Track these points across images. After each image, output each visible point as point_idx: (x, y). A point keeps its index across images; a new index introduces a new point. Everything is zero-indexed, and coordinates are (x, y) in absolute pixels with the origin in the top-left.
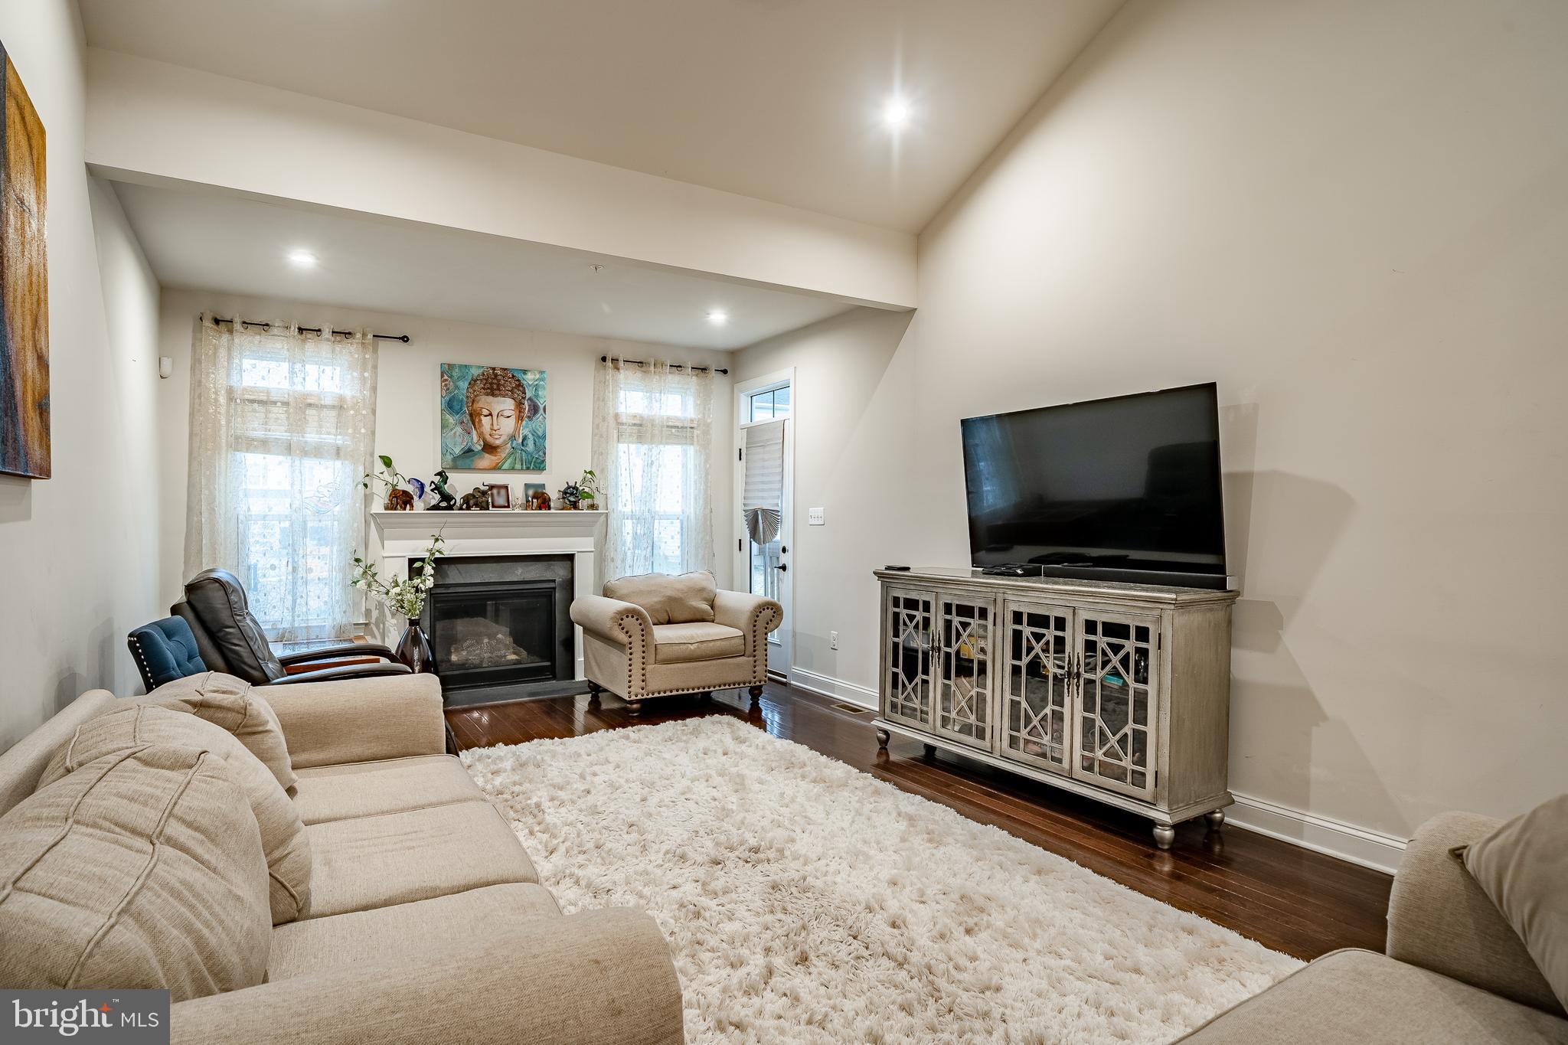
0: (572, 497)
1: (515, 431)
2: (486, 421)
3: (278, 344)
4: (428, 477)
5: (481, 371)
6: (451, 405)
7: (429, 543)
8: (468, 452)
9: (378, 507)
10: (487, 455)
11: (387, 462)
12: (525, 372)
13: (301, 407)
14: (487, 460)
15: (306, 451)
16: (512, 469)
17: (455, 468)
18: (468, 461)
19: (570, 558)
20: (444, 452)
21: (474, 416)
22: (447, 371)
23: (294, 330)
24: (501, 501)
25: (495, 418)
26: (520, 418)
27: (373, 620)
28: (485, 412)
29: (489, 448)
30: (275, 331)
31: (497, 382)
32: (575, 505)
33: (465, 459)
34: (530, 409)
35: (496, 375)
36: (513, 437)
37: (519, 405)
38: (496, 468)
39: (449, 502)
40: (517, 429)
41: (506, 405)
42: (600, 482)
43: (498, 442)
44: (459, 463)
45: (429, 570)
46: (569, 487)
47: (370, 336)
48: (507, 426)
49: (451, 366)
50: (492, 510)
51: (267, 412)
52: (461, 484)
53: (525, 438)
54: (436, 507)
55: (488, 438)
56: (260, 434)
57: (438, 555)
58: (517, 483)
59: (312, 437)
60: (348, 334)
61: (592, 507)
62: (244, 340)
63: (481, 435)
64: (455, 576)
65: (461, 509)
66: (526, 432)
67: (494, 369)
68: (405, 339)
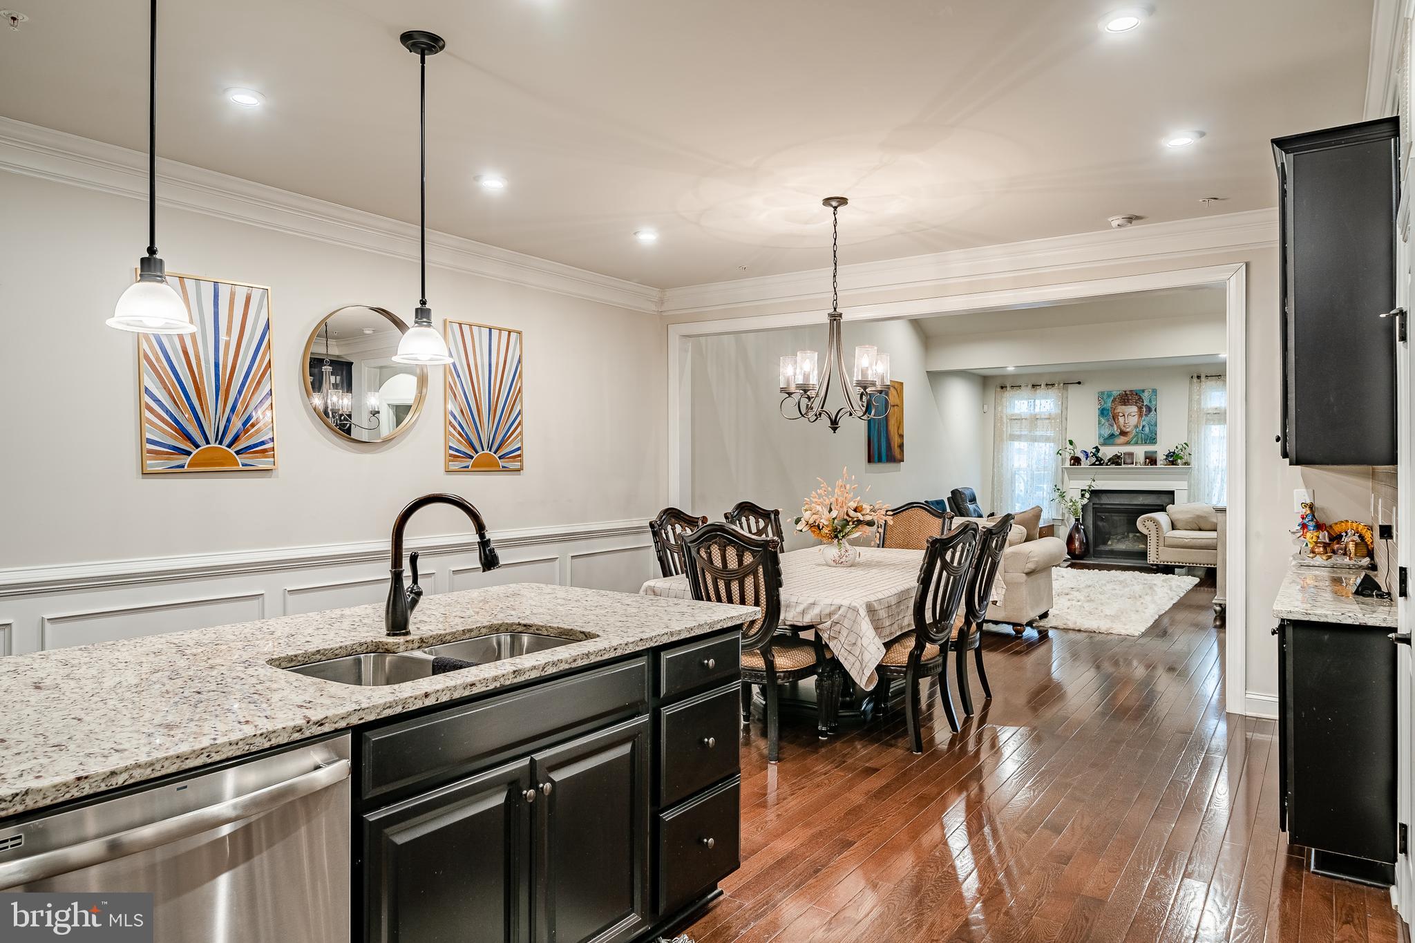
0: (1172, 458)
1: (1138, 423)
2: (1121, 420)
3: (1026, 392)
4: (1090, 450)
5: (1119, 393)
6: (1103, 412)
7: (1089, 482)
8: (1112, 436)
9: (1067, 464)
10: (1122, 437)
11: (1071, 442)
12: (1143, 391)
13: (1034, 419)
14: (1123, 439)
15: (1035, 439)
16: (1136, 443)
17: (1104, 444)
18: (1111, 440)
19: (1172, 493)
20: (1100, 436)
21: (1115, 417)
22: (1101, 396)
23: (1030, 386)
24: (1129, 461)
25: (1126, 416)
26: (1140, 416)
27: (1066, 518)
28: (1121, 414)
29: (1123, 433)
30: (1022, 388)
31: (1126, 398)
32: (1173, 463)
33: (1109, 440)
34: (1147, 410)
35: (1127, 394)
36: (1136, 427)
37: (1140, 408)
38: (1128, 443)
39: (1100, 461)
40: (1139, 422)
41: (1133, 409)
42: (1193, 449)
43: (1128, 430)
44: (1107, 441)
45: (1087, 495)
46: (1170, 453)
47: (1062, 385)
48: (1133, 420)
49: (1103, 393)
50: (1123, 466)
51: (1021, 423)
52: (1108, 452)
53: (1143, 427)
54: (1094, 464)
55: (1123, 428)
56: (1018, 433)
57: (1093, 488)
58: (1140, 451)
59: (1038, 433)
60: (1053, 385)
61: (1186, 463)
62: (1009, 394)
63: (1119, 427)
64: (1105, 500)
65: (1107, 465)
66: (1144, 423)
67: (1125, 392)
68: (1079, 383)
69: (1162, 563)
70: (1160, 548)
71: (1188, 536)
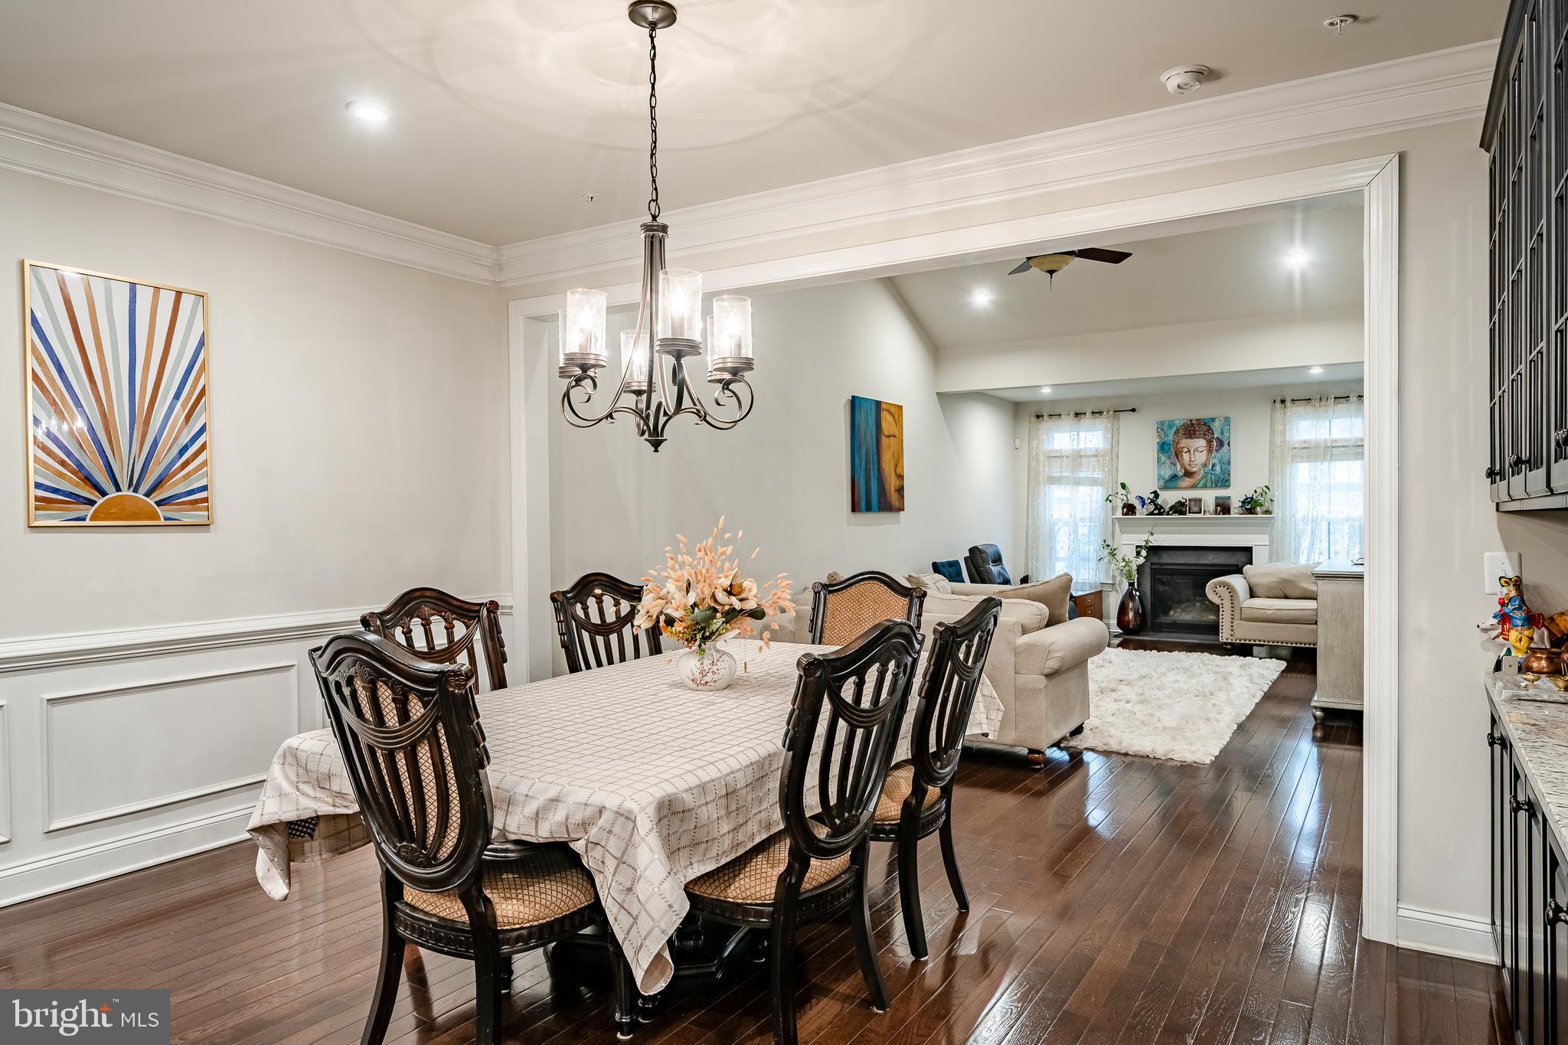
0: (1250, 506)
1: (1207, 460)
2: (1186, 457)
3: (1067, 422)
4: (1147, 495)
5: (1182, 422)
6: (1163, 447)
7: (1146, 537)
8: (1174, 477)
9: (1119, 514)
10: (1187, 479)
11: (1123, 486)
12: (1213, 420)
13: (1078, 457)
14: (1187, 481)
15: (1078, 482)
16: (1205, 487)
17: (1165, 488)
18: (1173, 483)
19: (1249, 550)
20: (1160, 477)
21: (1178, 454)
22: (1161, 427)
23: (1072, 414)
24: (1196, 509)
25: (1192, 452)
26: (1210, 451)
27: (1117, 582)
28: (1185, 450)
29: (1188, 474)
30: (1063, 417)
31: (1192, 429)
32: (1251, 511)
33: (1171, 482)
34: (1218, 444)
35: (1193, 424)
36: (1205, 465)
37: (1209, 442)
38: (1194, 487)
39: (1159, 509)
40: (1208, 460)
41: (1201, 443)
42: (1276, 494)
43: (1194, 470)
44: (1168, 484)
45: (1144, 553)
46: (1247, 498)
47: (1111, 413)
48: (1201, 457)
49: (1162, 423)
50: (1189, 515)
51: (1062, 462)
52: (1169, 498)
53: (1213, 465)
54: (1152, 514)
55: (1188, 467)
56: (1058, 474)
57: (1150, 544)
58: (1209, 497)
59: (1082, 475)
60: (1101, 413)
61: (1267, 512)
62: (1046, 424)
63: (1183, 466)
64: (1166, 559)
65: (1168, 514)
66: (1215, 461)
67: (1191, 421)
68: (1133, 410)
69: (1238, 641)
70: (1235, 622)
71: (1272, 606)
